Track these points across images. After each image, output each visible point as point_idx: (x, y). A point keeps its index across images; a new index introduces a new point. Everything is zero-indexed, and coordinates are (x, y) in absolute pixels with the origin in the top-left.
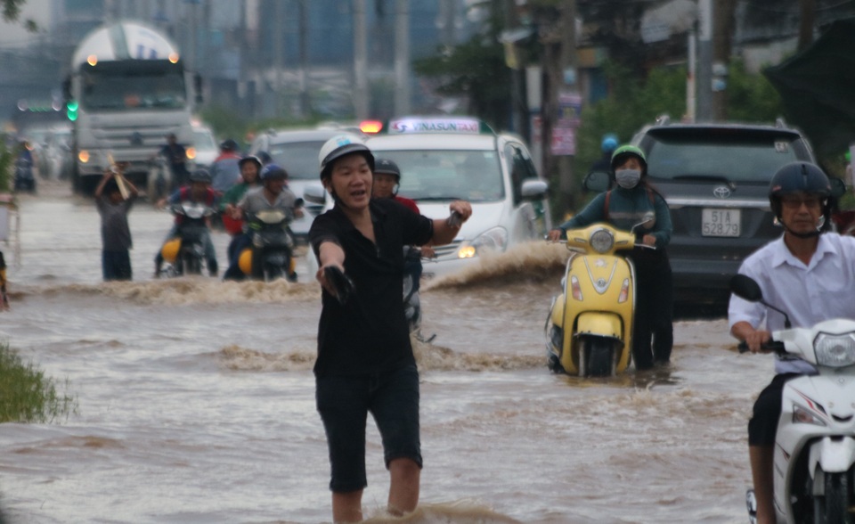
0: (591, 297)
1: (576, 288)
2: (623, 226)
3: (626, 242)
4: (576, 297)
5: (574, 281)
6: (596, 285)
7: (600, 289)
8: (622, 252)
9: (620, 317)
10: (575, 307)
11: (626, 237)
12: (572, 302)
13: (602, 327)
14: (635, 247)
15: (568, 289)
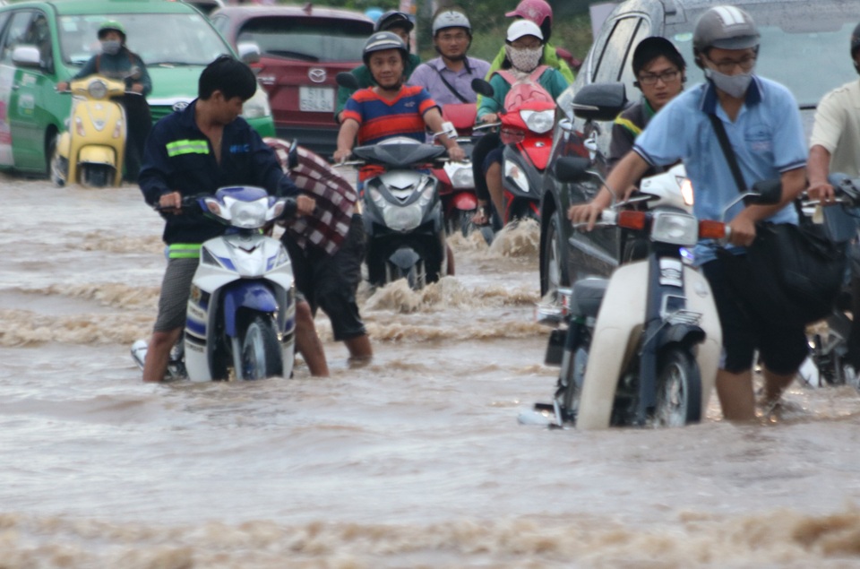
0: (91, 132)
1: (79, 126)
2: (117, 78)
3: (117, 90)
4: (79, 134)
5: (78, 121)
6: (96, 125)
7: (98, 127)
8: (115, 98)
9: (114, 149)
10: (79, 140)
11: (118, 86)
12: (76, 137)
13: (98, 156)
14: (126, 94)
15: (73, 128)
